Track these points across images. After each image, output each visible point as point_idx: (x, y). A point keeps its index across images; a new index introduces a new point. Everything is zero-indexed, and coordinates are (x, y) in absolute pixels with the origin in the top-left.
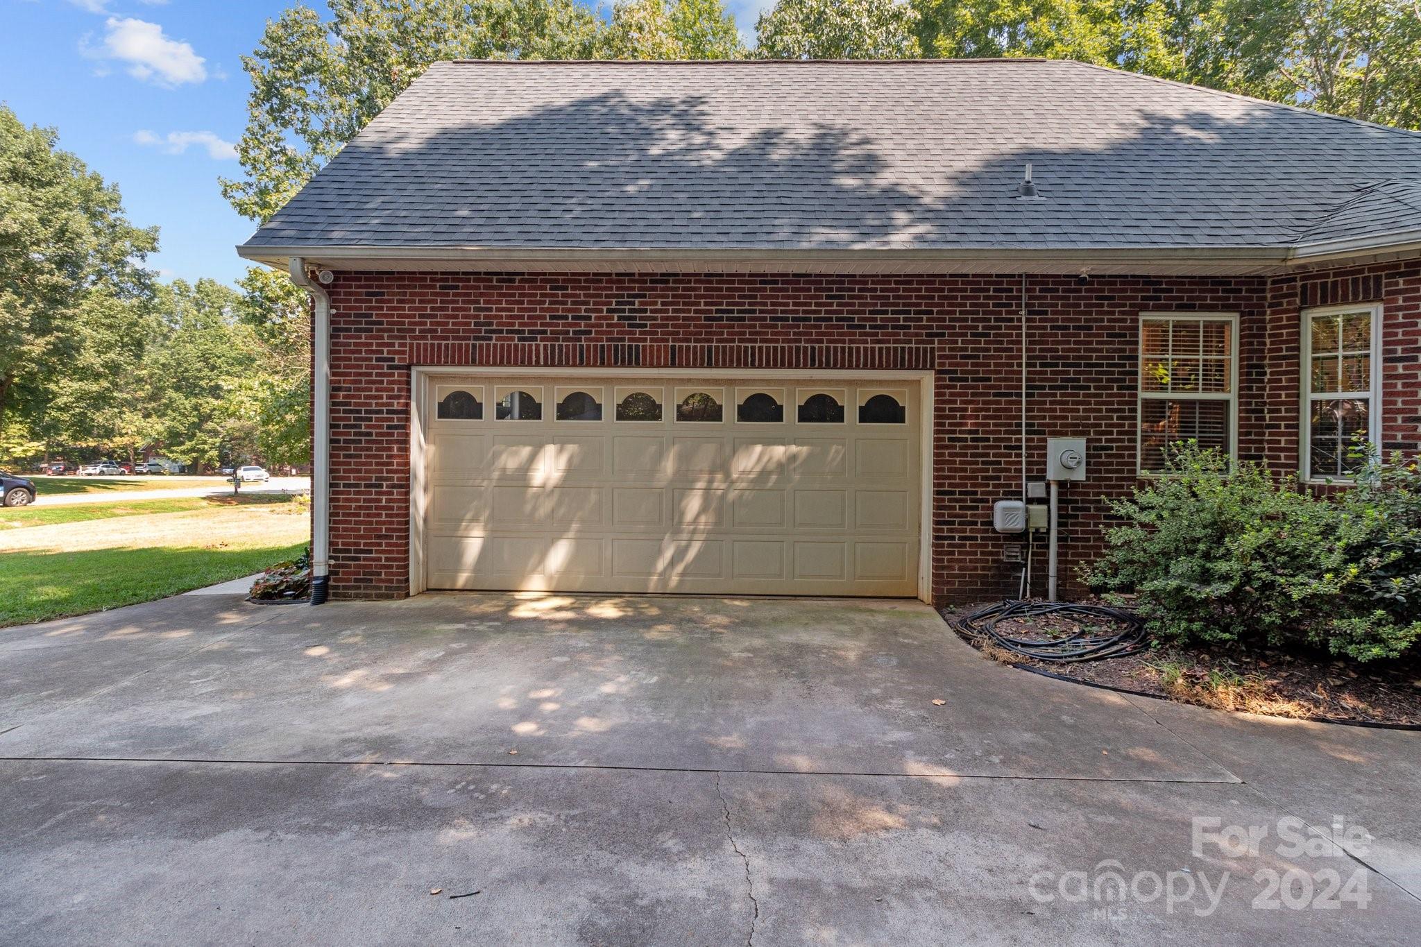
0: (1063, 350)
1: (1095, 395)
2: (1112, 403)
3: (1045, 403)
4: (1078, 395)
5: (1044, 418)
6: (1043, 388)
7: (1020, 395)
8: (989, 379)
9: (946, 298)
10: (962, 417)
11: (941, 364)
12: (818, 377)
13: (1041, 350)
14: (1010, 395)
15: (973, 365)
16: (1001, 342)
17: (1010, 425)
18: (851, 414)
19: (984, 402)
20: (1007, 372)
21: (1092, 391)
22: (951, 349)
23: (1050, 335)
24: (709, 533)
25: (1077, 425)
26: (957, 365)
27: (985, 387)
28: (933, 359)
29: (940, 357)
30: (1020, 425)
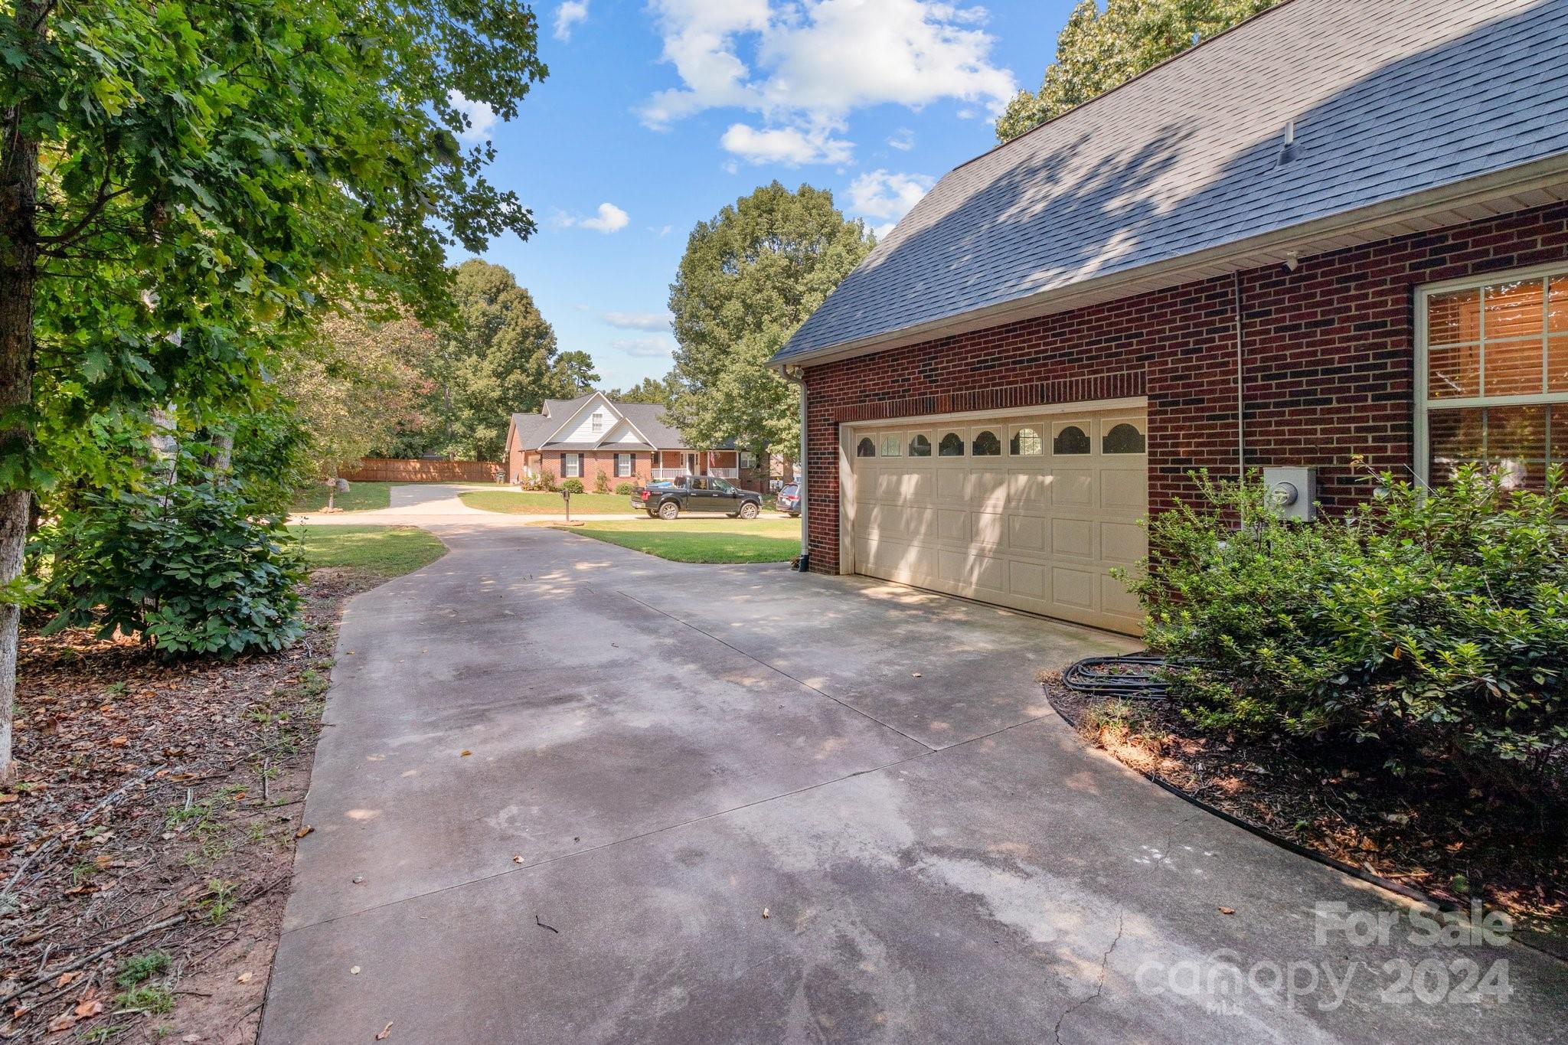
0: (1292, 356)
1: (1338, 411)
2: (1365, 419)
3: (1269, 424)
4: (1314, 412)
5: (1268, 442)
6: (1267, 406)
7: (1235, 416)
8: (1202, 401)
9: (1155, 316)
10: (1174, 445)
11: (1152, 389)
12: (1085, 409)
13: (1263, 360)
14: (1226, 417)
15: (1184, 386)
16: (1215, 357)
17: (1227, 452)
18: (1096, 445)
19: (1197, 428)
20: (1222, 391)
21: (1335, 405)
22: (1161, 371)
23: (1275, 340)
24: (995, 552)
25: (1312, 451)
26: (1169, 387)
27: (1197, 410)
28: (1143, 383)
29: (1151, 381)
30: (1236, 452)
